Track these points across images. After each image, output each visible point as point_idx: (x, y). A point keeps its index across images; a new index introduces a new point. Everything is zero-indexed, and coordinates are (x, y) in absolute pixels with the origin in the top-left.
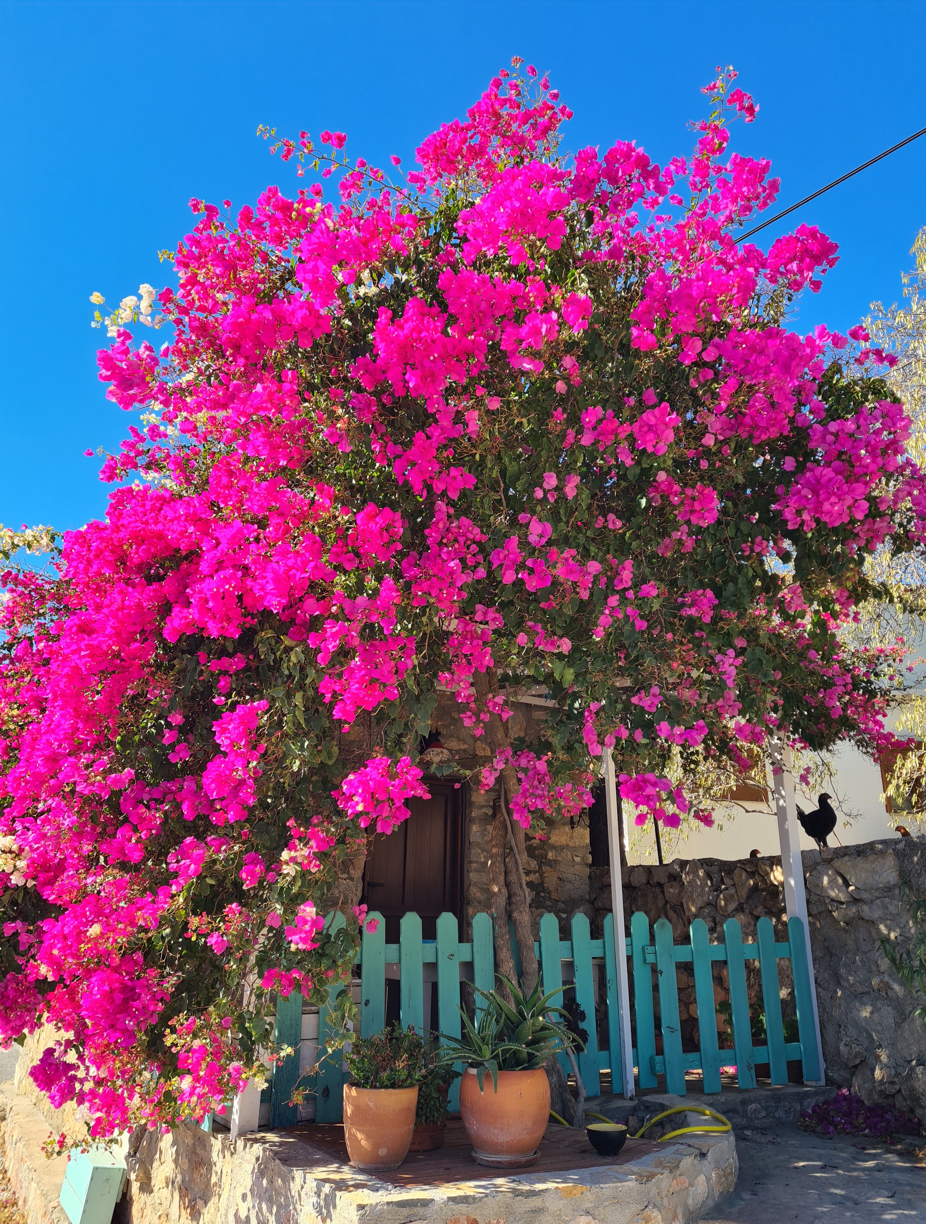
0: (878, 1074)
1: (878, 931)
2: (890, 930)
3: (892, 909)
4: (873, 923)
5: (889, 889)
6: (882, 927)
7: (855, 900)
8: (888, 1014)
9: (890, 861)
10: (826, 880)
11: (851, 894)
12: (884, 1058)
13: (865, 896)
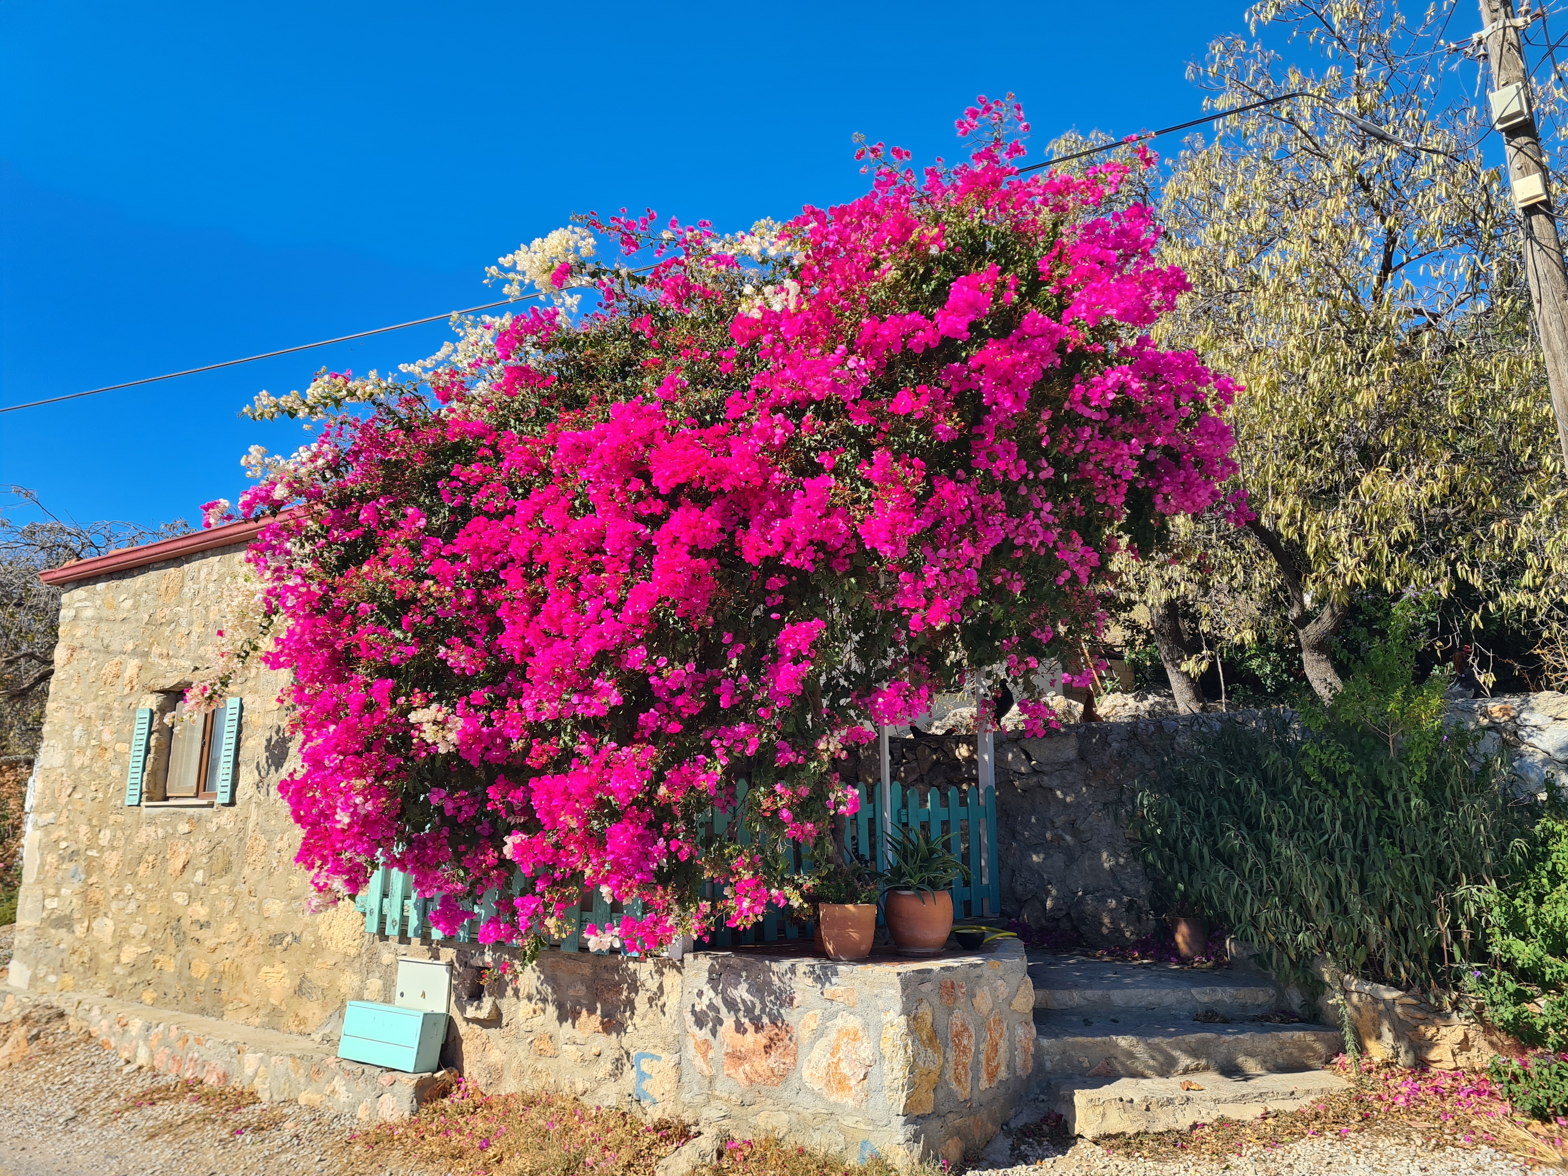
0: (1049, 904)
1: (1055, 796)
2: (1065, 794)
3: (1069, 778)
4: (1051, 790)
5: (1068, 763)
6: (1059, 793)
7: (1035, 771)
8: (1059, 860)
9: (1073, 742)
10: (1010, 756)
11: (1033, 767)
12: (1054, 892)
13: (1047, 769)
